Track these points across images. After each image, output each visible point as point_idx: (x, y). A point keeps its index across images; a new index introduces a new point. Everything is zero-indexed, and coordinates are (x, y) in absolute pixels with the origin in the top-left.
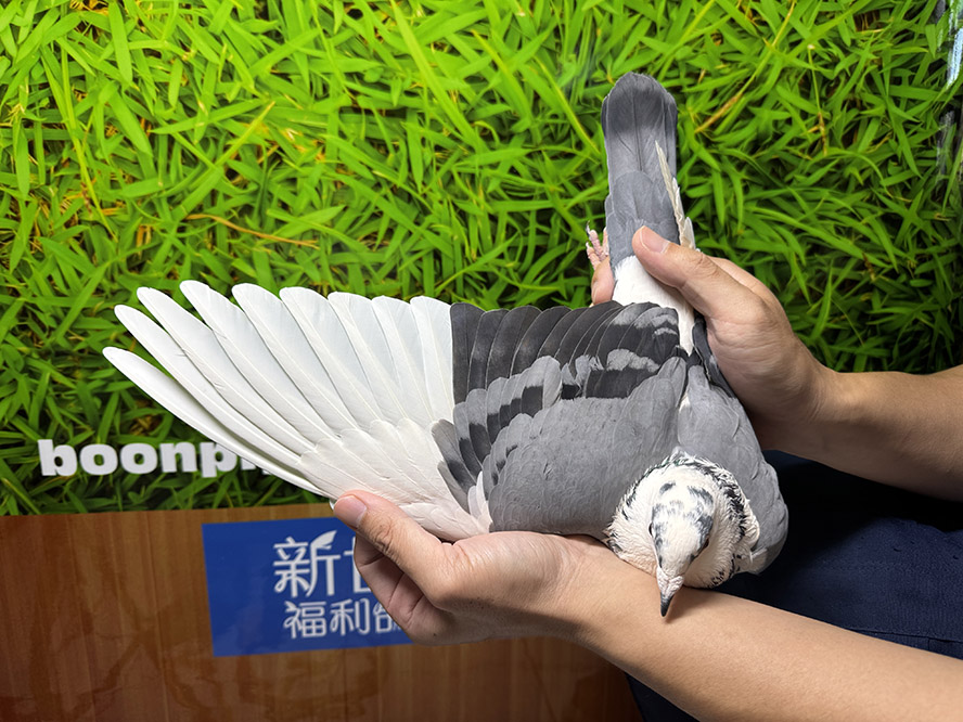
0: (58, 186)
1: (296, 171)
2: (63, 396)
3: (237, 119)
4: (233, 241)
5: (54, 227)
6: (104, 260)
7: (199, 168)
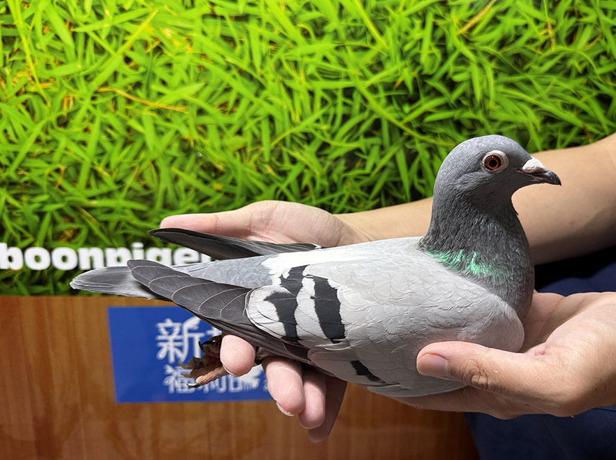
0: (11, 67)
1: (172, 59)
2: (14, 213)
3: (132, 22)
4: (130, 107)
5: (8, 96)
6: (41, 119)
7: (106, 55)
